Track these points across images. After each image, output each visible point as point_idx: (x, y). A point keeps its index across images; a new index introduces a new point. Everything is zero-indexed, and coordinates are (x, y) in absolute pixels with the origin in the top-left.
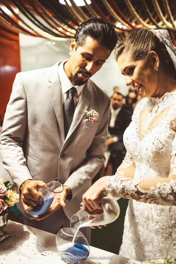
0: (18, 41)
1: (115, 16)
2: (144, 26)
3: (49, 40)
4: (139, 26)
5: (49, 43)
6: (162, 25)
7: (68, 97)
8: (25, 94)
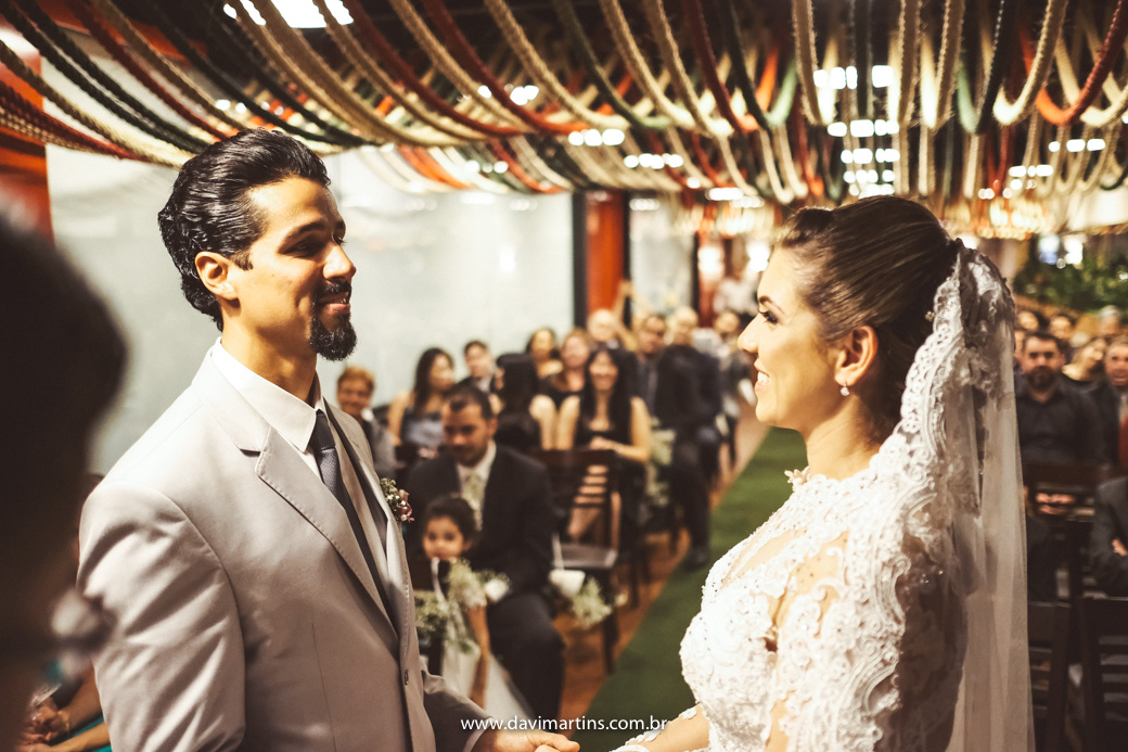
6: (653, 114)
7: (319, 458)
8: (207, 546)
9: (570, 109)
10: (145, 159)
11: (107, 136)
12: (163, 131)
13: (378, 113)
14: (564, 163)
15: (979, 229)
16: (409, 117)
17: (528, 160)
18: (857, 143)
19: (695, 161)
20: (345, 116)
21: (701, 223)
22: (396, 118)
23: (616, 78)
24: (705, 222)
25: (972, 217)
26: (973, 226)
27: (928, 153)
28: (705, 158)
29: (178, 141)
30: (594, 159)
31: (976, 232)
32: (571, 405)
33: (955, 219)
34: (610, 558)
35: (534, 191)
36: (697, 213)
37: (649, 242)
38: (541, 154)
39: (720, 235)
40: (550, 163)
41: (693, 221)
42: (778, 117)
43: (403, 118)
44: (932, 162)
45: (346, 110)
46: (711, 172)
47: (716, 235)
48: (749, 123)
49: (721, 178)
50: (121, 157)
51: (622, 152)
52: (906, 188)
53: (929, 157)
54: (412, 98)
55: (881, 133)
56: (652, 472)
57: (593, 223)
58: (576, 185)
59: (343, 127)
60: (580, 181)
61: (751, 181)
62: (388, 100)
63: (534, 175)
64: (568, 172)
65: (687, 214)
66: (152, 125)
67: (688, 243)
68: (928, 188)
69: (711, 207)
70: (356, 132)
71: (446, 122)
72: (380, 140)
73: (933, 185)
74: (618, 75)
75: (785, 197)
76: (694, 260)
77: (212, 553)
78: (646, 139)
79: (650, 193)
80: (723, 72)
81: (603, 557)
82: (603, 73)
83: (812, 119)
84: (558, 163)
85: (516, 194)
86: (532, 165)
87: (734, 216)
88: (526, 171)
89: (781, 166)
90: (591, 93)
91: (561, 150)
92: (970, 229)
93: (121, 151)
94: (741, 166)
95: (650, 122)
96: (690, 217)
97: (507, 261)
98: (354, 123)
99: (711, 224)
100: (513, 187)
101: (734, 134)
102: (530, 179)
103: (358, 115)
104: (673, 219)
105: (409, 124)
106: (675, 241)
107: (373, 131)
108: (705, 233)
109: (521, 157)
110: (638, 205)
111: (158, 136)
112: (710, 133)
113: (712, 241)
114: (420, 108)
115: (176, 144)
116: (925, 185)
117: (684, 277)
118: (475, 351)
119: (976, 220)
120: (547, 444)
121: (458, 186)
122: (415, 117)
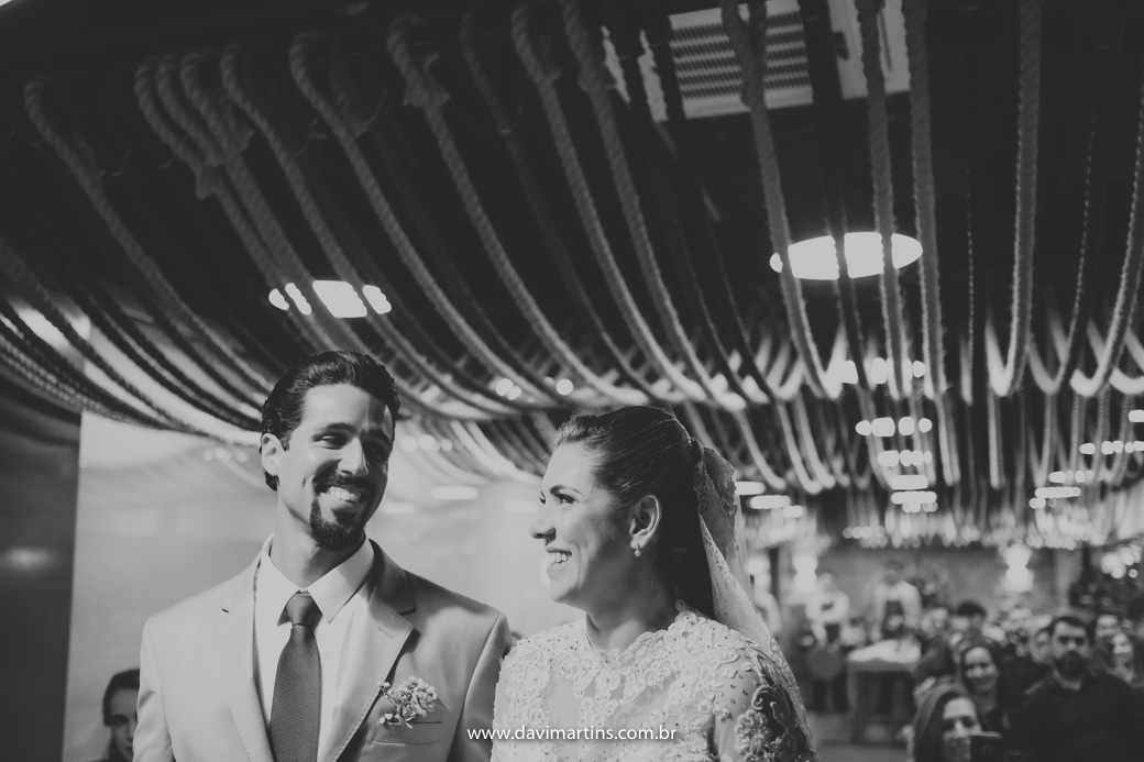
0: (75, 445)
1: (485, 357)
2: (601, 394)
3: (220, 441)
4: (583, 395)
5: (221, 454)
6: (671, 390)
9: (592, 386)
10: (183, 428)
12: (201, 400)
13: (414, 391)
16: (444, 395)
22: (430, 396)
23: (636, 364)
27: (948, 440)
33: (999, 525)
43: (437, 396)
44: (955, 450)
49: (750, 472)
50: (160, 427)
53: (949, 445)
54: (447, 379)
62: (425, 381)
66: (191, 394)
68: (954, 477)
71: (478, 398)
73: (958, 474)
74: (638, 361)
75: (813, 488)
80: (735, 362)
82: (625, 362)
90: (613, 375)
93: (162, 419)
94: (770, 461)
95: (667, 397)
105: (442, 401)
112: (718, 404)
114: (454, 387)
119: (1022, 524)
121: (493, 478)
122: (449, 394)
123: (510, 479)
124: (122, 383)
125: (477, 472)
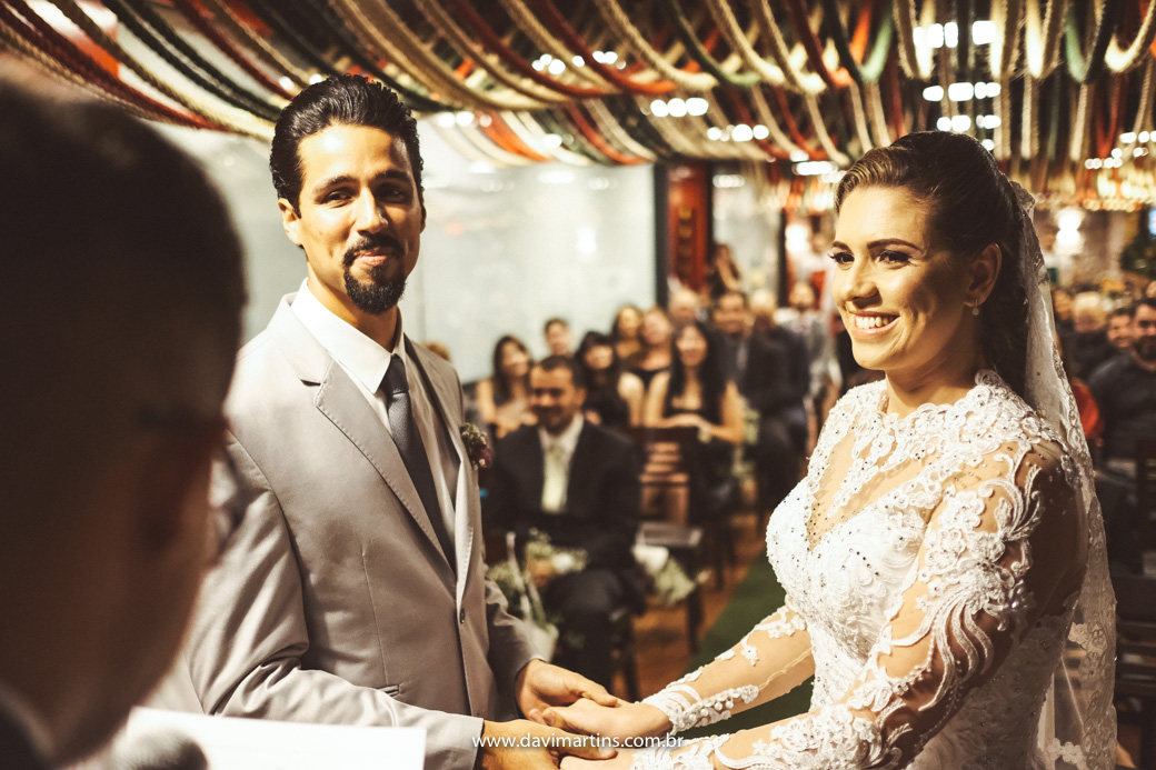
6: (741, 71)
7: (389, 401)
8: (257, 469)
9: (655, 68)
10: (222, 128)
11: (184, 104)
12: (239, 98)
13: (457, 76)
14: (646, 133)
15: (1085, 202)
16: (491, 81)
17: (609, 130)
18: (955, 108)
19: (784, 128)
20: (423, 78)
21: (788, 201)
22: (476, 81)
23: (703, 33)
24: (792, 199)
25: (1078, 188)
26: (1078, 198)
27: (1032, 112)
28: (793, 124)
29: (255, 108)
30: (678, 129)
31: (1081, 205)
32: (660, 383)
33: (1058, 191)
34: (695, 537)
35: (615, 162)
36: (783, 190)
37: (734, 220)
38: (623, 124)
39: (807, 211)
40: (632, 133)
41: (779, 197)
42: (872, 70)
43: (485, 81)
44: (1036, 122)
45: (424, 72)
46: (800, 138)
47: (804, 213)
48: (843, 77)
49: (811, 145)
50: (198, 126)
51: (708, 121)
52: (1008, 153)
53: (1032, 116)
54: (493, 60)
55: (980, 96)
56: (738, 454)
57: (676, 198)
58: (660, 156)
59: (422, 92)
60: (663, 151)
61: (841, 148)
62: (468, 62)
63: (616, 146)
64: (651, 143)
65: (773, 189)
66: (228, 92)
67: (774, 221)
68: (1032, 150)
69: (799, 183)
70: (435, 97)
71: (527, 84)
72: (458, 104)
73: (1036, 148)
74: (705, 30)
76: (781, 239)
77: (262, 476)
78: (732, 103)
79: (735, 166)
80: (815, 22)
81: (687, 536)
82: (690, 28)
83: (908, 71)
84: (640, 133)
85: (599, 168)
86: (613, 135)
87: (823, 191)
88: (608, 141)
89: (873, 129)
90: (677, 50)
91: (644, 121)
92: (1073, 201)
93: (198, 120)
94: (831, 132)
95: (737, 79)
96: (776, 193)
97: (587, 242)
98: (432, 86)
99: (799, 199)
100: (593, 158)
101: (825, 91)
102: (611, 150)
103: (436, 77)
104: (758, 195)
105: (490, 88)
106: (760, 219)
107: (451, 95)
108: (792, 209)
109: (601, 127)
110: (723, 181)
111: (236, 104)
112: (800, 90)
113: (801, 217)
114: (502, 71)
115: (253, 112)
116: (1027, 149)
117: (771, 256)
118: (555, 329)
119: (1082, 190)
120: (635, 420)
121: (536, 159)
122: (497, 80)
123: (555, 159)
124: (154, 83)
125: (521, 152)
